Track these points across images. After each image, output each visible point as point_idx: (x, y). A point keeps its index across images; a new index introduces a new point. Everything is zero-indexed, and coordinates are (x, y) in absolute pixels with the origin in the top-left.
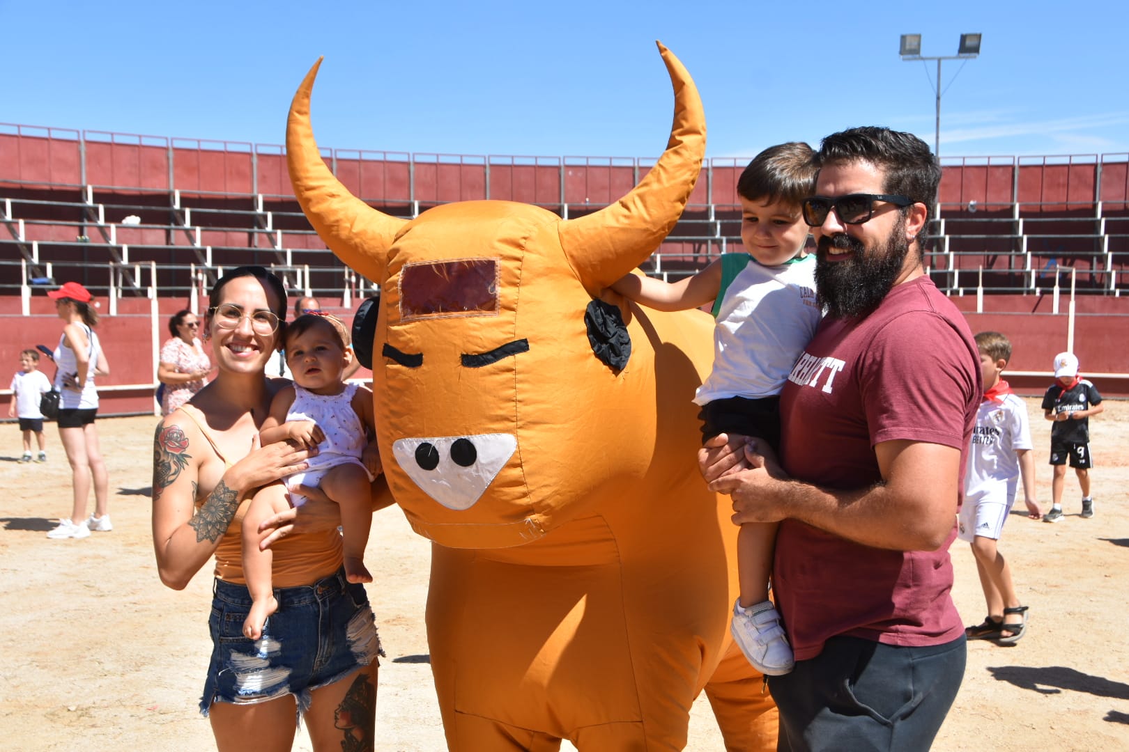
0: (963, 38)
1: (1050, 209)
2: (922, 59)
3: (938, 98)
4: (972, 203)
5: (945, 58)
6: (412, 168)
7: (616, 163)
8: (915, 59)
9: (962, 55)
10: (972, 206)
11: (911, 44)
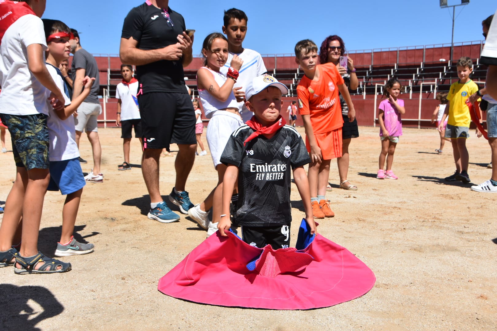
2: (447, 7)
3: (453, 21)
5: (456, 6)
6: (276, 59)
8: (445, 7)
9: (463, 4)
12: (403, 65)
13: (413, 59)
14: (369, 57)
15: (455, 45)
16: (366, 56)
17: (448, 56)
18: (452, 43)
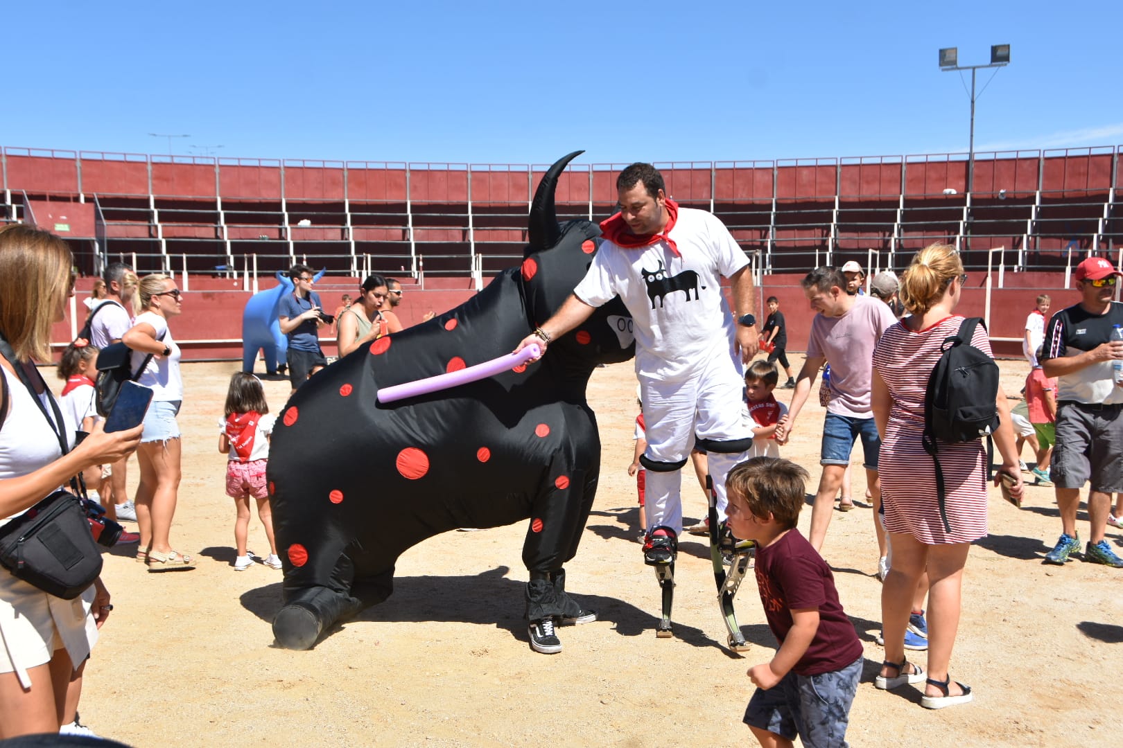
0: (994, 49)
1: (1072, 195)
2: (958, 68)
3: (973, 102)
4: (1002, 191)
5: (979, 67)
7: (696, 166)
8: (953, 69)
9: (993, 64)
10: (1002, 194)
11: (950, 56)
12: (851, 200)
13: (876, 187)
14: (767, 178)
15: (977, 157)
16: (758, 175)
17: (962, 183)
18: (971, 154)
